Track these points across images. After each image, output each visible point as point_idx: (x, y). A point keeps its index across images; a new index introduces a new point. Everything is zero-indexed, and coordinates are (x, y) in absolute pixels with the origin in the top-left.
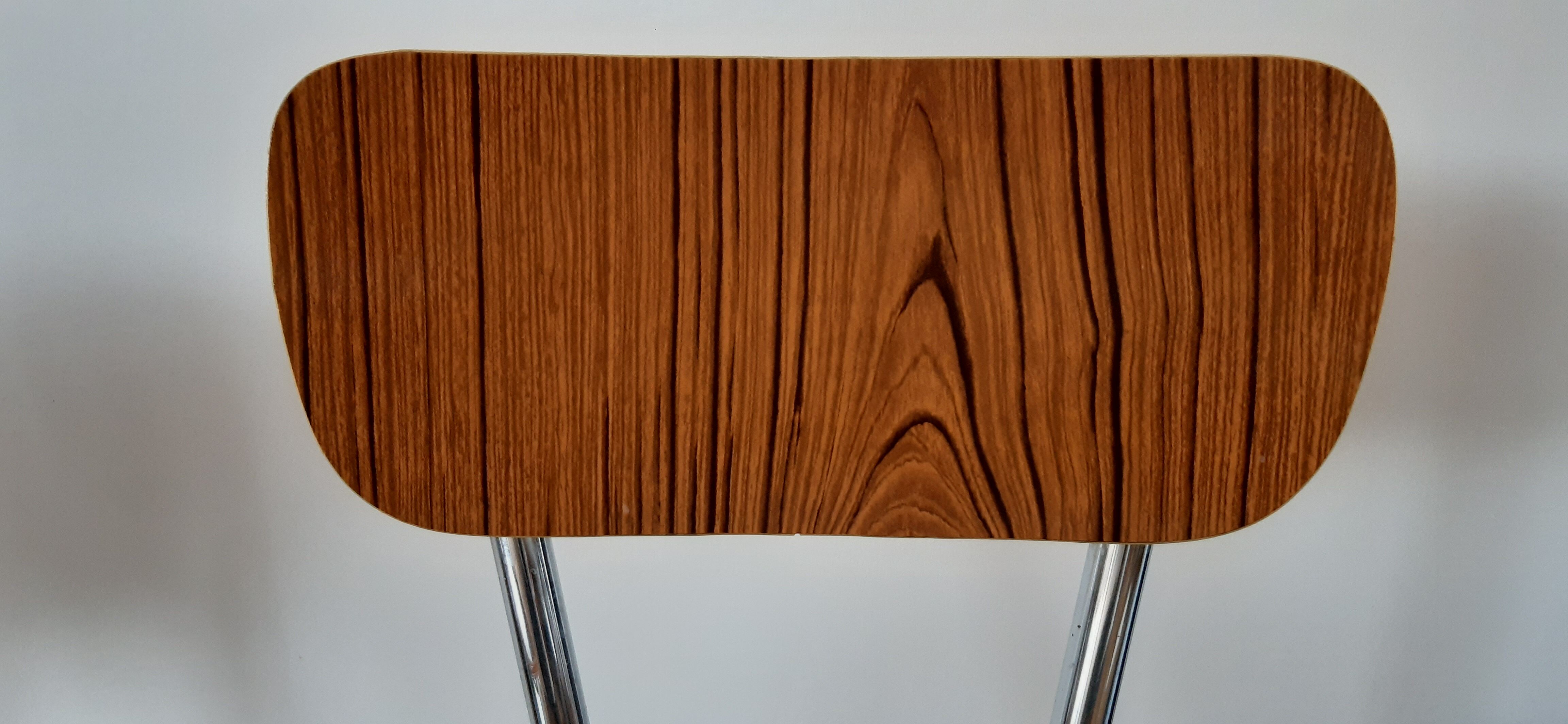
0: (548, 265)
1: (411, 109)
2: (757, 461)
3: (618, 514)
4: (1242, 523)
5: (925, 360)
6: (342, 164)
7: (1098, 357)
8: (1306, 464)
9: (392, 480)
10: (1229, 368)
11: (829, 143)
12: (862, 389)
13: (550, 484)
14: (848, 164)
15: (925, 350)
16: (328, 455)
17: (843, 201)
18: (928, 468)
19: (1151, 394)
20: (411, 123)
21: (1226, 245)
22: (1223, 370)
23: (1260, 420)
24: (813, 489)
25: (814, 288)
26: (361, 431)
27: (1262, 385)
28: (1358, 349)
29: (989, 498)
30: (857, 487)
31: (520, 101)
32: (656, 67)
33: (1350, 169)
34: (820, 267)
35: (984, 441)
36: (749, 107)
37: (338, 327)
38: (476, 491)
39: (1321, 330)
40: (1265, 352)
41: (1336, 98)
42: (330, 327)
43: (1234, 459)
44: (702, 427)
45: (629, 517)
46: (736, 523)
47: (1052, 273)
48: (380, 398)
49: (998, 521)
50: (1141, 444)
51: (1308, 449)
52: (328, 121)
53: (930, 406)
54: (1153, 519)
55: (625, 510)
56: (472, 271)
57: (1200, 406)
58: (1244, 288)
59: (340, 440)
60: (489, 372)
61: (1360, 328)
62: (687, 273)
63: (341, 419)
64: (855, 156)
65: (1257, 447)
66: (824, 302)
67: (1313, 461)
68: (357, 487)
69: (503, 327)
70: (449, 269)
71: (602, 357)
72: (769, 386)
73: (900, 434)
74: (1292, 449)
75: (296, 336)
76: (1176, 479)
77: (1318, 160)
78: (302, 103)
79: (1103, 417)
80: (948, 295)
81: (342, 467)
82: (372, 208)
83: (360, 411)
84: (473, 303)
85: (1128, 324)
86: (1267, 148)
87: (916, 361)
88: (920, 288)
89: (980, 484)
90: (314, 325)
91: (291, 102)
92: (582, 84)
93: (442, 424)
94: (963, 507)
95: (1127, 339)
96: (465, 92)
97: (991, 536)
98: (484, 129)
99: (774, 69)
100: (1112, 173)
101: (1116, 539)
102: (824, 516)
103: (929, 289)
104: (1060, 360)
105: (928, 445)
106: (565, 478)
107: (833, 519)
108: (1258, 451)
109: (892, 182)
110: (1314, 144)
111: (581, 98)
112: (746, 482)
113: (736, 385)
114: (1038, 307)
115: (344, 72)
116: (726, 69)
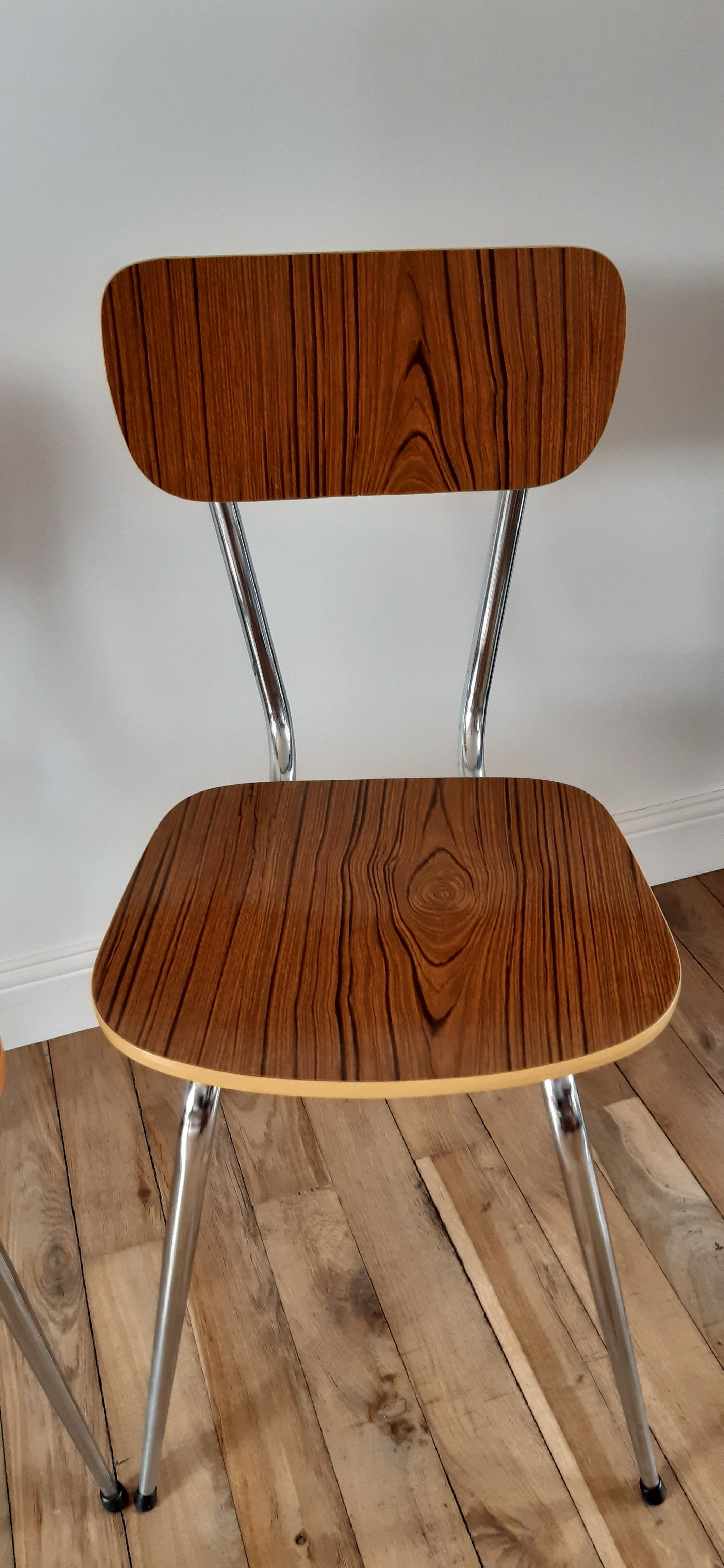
0: (233, 363)
1: (166, 288)
2: (338, 459)
3: (273, 489)
4: (562, 475)
5: (416, 404)
6: (135, 317)
7: (497, 398)
8: (589, 446)
9: (167, 474)
10: (555, 400)
11: (366, 296)
12: (387, 421)
13: (240, 474)
14: (376, 306)
15: (417, 399)
16: (137, 464)
17: (374, 324)
18: (419, 459)
19: (521, 416)
20: (166, 295)
21: (552, 341)
22: (553, 402)
23: (569, 425)
24: (366, 473)
25: (362, 370)
26: (152, 451)
27: (570, 408)
28: (611, 388)
29: (449, 472)
30: (386, 470)
31: (216, 280)
32: (281, 260)
33: (606, 302)
34: (364, 359)
35: (445, 444)
36: (326, 279)
37: (138, 400)
38: (206, 479)
39: (594, 381)
40: (570, 392)
41: (599, 268)
42: (134, 399)
43: (558, 444)
44: (311, 443)
45: (278, 490)
46: (329, 491)
47: (474, 357)
49: (453, 482)
50: (517, 440)
51: (590, 438)
52: (127, 295)
53: (420, 428)
54: (523, 477)
55: (276, 486)
56: (198, 368)
57: (543, 420)
58: (560, 362)
59: (143, 457)
60: (208, 420)
61: (612, 378)
62: (300, 364)
63: (142, 445)
64: (379, 302)
65: (568, 439)
66: (367, 376)
67: (592, 443)
68: (151, 478)
69: (214, 396)
70: (187, 368)
71: (261, 409)
72: (342, 421)
73: (406, 442)
74: (583, 438)
75: (119, 405)
76: (533, 457)
77: (592, 298)
78: (115, 287)
81: (144, 468)
82: (150, 339)
83: (151, 442)
85: (510, 382)
86: (569, 292)
87: (412, 405)
88: (413, 368)
89: (444, 465)
90: (127, 398)
92: (245, 269)
93: (188, 446)
94: (437, 477)
95: (509, 389)
96: (190, 277)
97: (450, 491)
98: (200, 296)
99: (337, 258)
100: (500, 306)
101: (507, 488)
102: (371, 486)
103: (417, 368)
104: (479, 401)
105: (420, 448)
106: (247, 470)
107: (376, 486)
108: (569, 440)
109: (397, 314)
110: (590, 290)
111: (245, 277)
112: (333, 470)
113: (326, 423)
114: (469, 375)
115: (134, 271)
116: (315, 259)
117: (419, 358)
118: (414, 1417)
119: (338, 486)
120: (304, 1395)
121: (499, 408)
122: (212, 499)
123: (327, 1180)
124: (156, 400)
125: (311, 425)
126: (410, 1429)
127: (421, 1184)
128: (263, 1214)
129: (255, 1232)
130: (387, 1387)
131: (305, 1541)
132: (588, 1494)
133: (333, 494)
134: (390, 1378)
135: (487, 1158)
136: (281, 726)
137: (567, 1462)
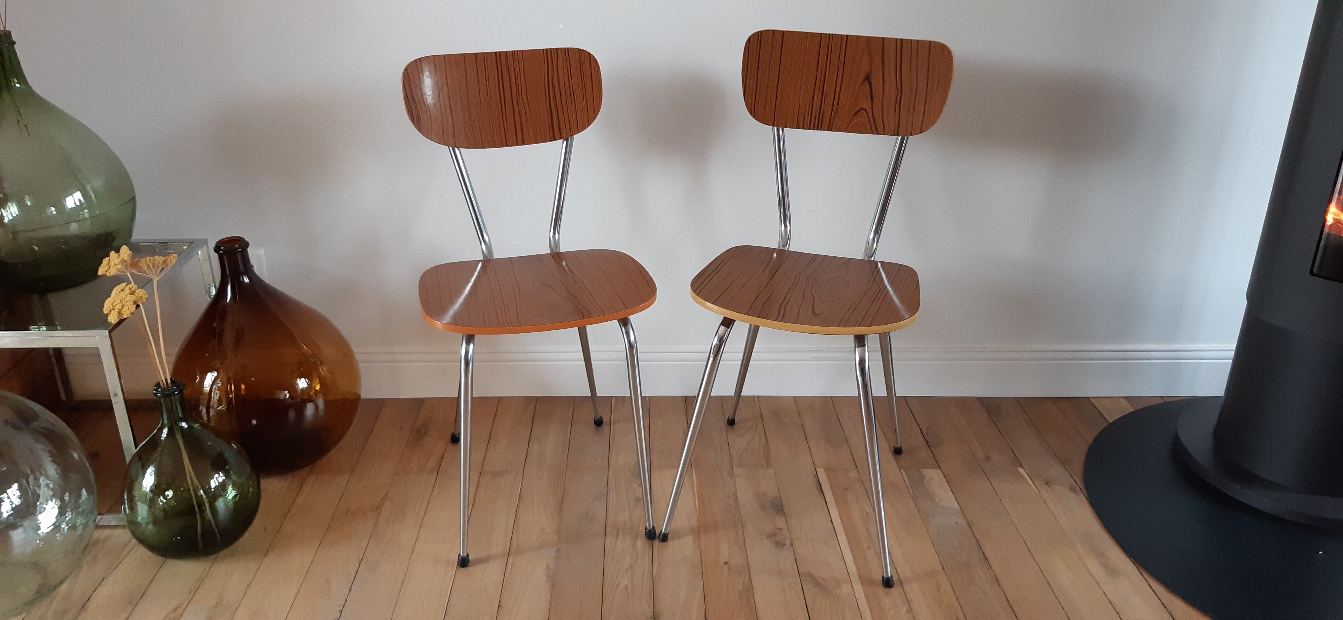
46: (823, 129)
48: (757, 96)
68: (751, 114)
73: (857, 112)
79: (897, 110)
80: (870, 84)
84: (777, 79)
88: (865, 82)
91: (750, 38)
94: (869, 127)
97: (873, 134)
100: (903, 61)
101: (898, 135)
103: (866, 82)
117: (868, 79)
118: (788, 543)
119: (827, 127)
120: (740, 526)
121: (898, 102)
122: (773, 125)
123: (770, 466)
124: (759, 83)
125: (820, 100)
126: (785, 545)
127: (816, 476)
128: (737, 471)
129: (732, 475)
130: (778, 531)
131: (727, 564)
132: (858, 579)
133: (824, 130)
134: (780, 529)
135: (853, 474)
136: (786, 226)
137: (852, 568)
